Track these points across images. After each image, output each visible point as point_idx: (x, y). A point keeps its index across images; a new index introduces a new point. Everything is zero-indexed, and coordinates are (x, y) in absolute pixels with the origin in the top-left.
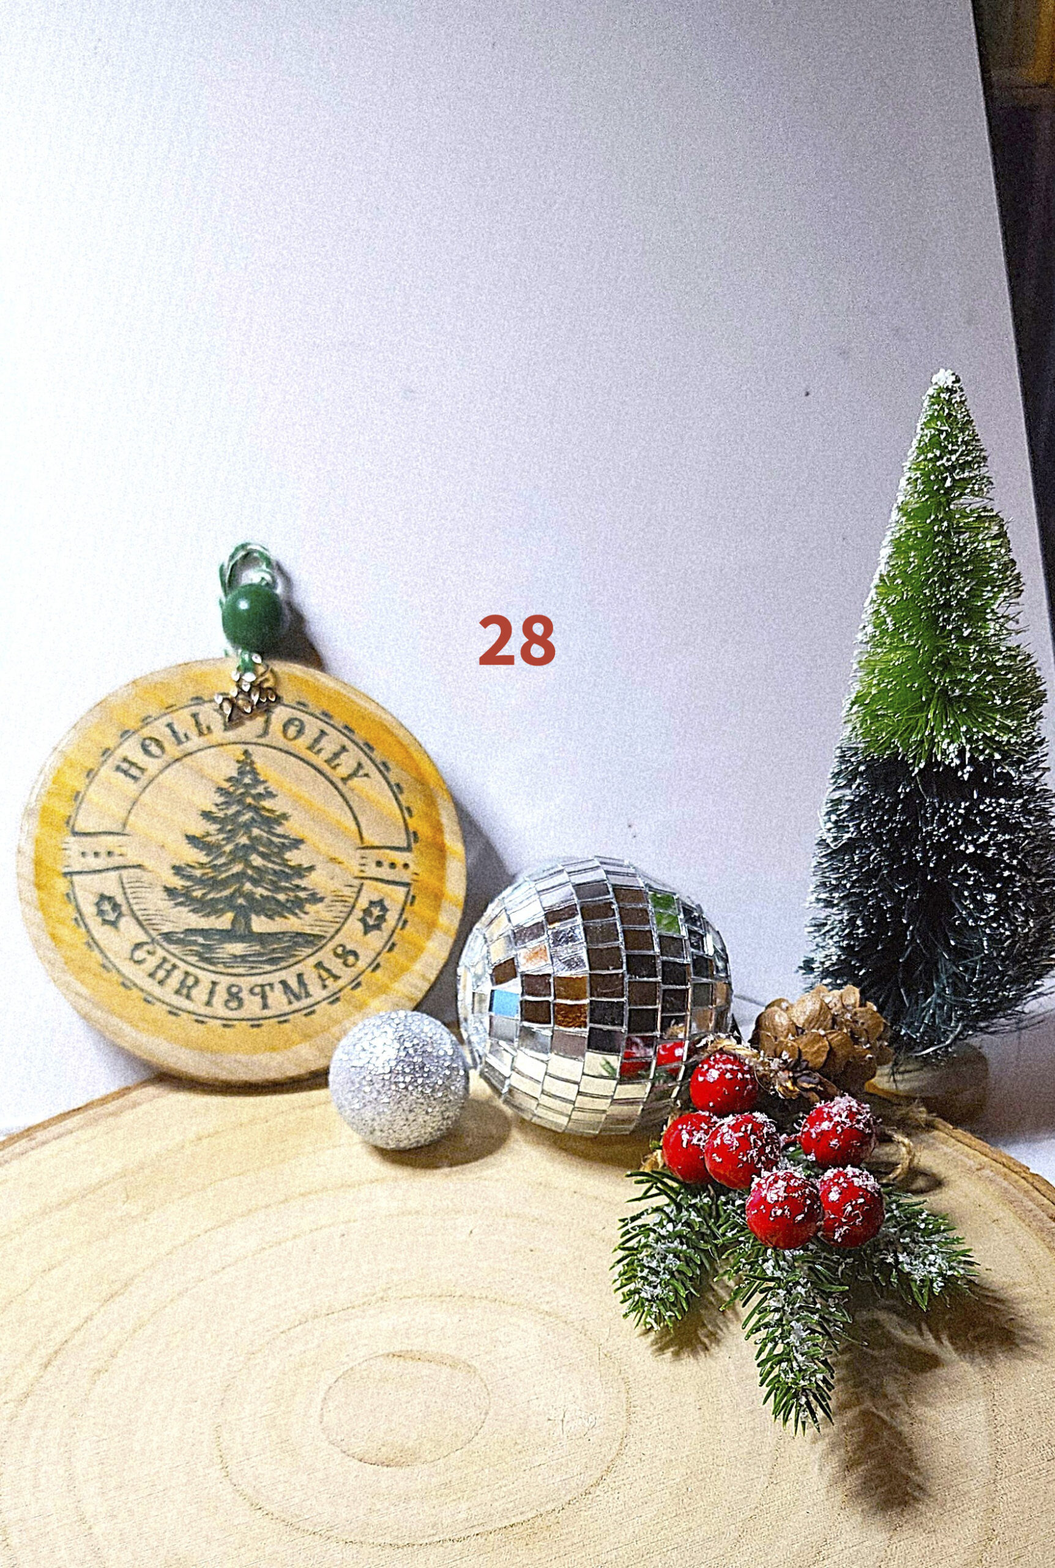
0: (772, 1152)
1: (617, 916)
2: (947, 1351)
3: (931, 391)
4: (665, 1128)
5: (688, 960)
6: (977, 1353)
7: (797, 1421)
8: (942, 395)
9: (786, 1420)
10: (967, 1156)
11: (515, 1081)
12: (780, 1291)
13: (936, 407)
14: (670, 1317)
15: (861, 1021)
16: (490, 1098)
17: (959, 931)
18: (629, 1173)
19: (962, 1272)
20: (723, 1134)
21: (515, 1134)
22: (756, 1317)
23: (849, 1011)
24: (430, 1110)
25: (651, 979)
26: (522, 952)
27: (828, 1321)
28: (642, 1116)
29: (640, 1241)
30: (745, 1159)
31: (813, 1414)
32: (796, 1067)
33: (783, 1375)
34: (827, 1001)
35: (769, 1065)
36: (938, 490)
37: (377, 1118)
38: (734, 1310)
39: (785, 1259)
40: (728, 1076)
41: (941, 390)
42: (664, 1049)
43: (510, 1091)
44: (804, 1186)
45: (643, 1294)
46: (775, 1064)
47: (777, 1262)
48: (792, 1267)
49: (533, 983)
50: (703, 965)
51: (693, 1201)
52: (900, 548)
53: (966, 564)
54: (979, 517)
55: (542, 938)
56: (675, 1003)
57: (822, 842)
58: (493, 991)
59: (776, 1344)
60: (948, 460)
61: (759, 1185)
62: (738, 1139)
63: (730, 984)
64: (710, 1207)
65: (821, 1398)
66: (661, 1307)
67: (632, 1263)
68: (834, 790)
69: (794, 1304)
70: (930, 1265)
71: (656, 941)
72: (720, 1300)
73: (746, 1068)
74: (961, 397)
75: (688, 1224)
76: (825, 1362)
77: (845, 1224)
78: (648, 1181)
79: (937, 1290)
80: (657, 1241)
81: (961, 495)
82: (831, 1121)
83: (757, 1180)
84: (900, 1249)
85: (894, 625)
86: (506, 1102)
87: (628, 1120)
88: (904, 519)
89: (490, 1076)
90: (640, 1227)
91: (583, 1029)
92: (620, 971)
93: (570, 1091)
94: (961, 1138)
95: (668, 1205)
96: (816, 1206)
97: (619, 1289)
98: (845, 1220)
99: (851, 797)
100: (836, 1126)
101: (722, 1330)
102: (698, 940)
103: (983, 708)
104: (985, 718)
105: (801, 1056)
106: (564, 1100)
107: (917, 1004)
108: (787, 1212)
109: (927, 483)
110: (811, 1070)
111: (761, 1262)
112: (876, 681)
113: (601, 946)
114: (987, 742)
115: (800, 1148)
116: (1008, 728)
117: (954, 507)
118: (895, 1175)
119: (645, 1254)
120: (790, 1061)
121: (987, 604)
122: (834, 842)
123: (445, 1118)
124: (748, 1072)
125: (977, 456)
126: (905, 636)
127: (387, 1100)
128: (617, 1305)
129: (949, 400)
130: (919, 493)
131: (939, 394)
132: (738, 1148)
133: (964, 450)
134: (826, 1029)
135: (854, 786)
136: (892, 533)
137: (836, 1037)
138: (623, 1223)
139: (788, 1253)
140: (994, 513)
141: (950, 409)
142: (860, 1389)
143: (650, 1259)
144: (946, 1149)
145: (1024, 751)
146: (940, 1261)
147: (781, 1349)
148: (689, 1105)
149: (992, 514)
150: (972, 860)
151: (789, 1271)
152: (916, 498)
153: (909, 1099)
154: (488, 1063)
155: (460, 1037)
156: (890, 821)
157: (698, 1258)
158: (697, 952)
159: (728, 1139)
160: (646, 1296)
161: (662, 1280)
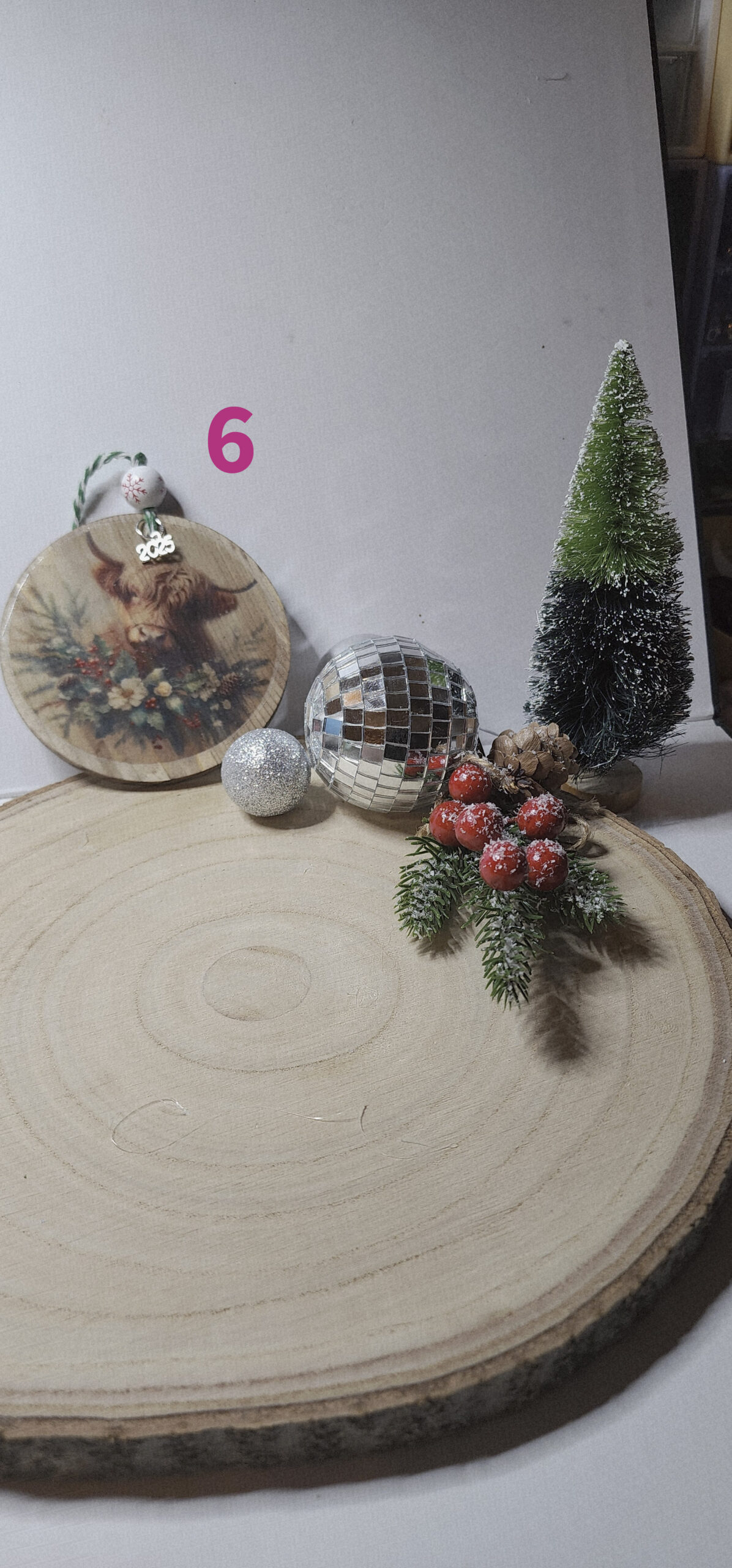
0: (497, 828)
1: (406, 675)
2: (606, 960)
3: (614, 353)
4: (432, 810)
5: (450, 704)
6: (624, 962)
7: (506, 1000)
8: (620, 356)
9: (499, 1000)
10: (624, 835)
11: (338, 776)
12: (499, 917)
13: (616, 363)
14: (429, 931)
15: (560, 746)
16: (323, 787)
17: (621, 691)
18: (408, 837)
19: (615, 909)
20: (467, 816)
21: (338, 810)
22: (484, 933)
23: (552, 739)
24: (284, 793)
25: (426, 715)
26: (345, 695)
27: (530, 938)
28: (418, 802)
29: (412, 881)
30: (480, 832)
32: (517, 774)
33: (498, 972)
34: (538, 733)
35: (499, 772)
36: (615, 414)
37: (251, 796)
38: (470, 927)
39: (503, 897)
40: (473, 778)
41: (620, 352)
42: (434, 759)
43: (335, 783)
44: (516, 851)
45: (413, 916)
46: (503, 772)
47: (499, 898)
49: (352, 715)
50: (460, 707)
51: (448, 857)
52: (591, 449)
53: (630, 461)
54: (640, 433)
55: (358, 687)
56: (441, 733)
57: (538, 631)
58: (325, 718)
59: (495, 952)
60: (622, 396)
61: (488, 849)
62: (477, 819)
63: (476, 721)
64: (457, 861)
65: (523, 987)
66: (424, 925)
67: (406, 895)
68: (547, 598)
69: (508, 926)
70: (596, 904)
71: (430, 691)
72: (463, 922)
73: (484, 774)
74: (632, 357)
75: (444, 872)
76: (526, 964)
77: (542, 876)
78: (420, 844)
79: (599, 920)
80: (424, 882)
81: (630, 418)
82: (537, 809)
83: (487, 846)
84: (577, 893)
85: (584, 497)
86: (331, 789)
87: (410, 804)
88: (593, 431)
89: (323, 773)
90: (413, 872)
91: (381, 745)
92: (407, 709)
93: (372, 784)
94: (621, 823)
95: (432, 859)
96: (523, 864)
97: (398, 911)
98: (542, 874)
99: (554, 603)
100: (539, 813)
101: (463, 941)
102: (456, 691)
103: (638, 552)
104: (639, 558)
105: (520, 767)
106: (369, 789)
107: (592, 735)
108: (505, 867)
109: (608, 410)
110: (525, 776)
111: (488, 898)
112: (571, 532)
113: (395, 693)
114: (639, 574)
115: (517, 826)
116: (653, 565)
117: (624, 426)
118: (575, 846)
119: (415, 890)
120: (512, 770)
121: (643, 487)
122: (543, 630)
123: (293, 799)
124: (485, 776)
125: (640, 393)
126: (591, 504)
127: (257, 786)
128: (396, 922)
129: (623, 359)
130: (603, 415)
131: (618, 355)
132: (475, 825)
133: (632, 391)
134: (536, 750)
135: (556, 596)
136: (586, 439)
137: (543, 755)
138: (402, 870)
139: (505, 893)
140: (651, 430)
141: (624, 364)
142: (548, 982)
143: (418, 893)
144: (610, 829)
145: (664, 580)
146: (601, 902)
147: (498, 955)
148: (447, 796)
149: (649, 430)
150: (627, 647)
151: (505, 905)
152: (601, 418)
153: (587, 795)
154: (320, 763)
155: (304, 746)
156: (577, 619)
157: (449, 894)
158: (456, 699)
159: (470, 819)
160: (415, 917)
161: (425, 907)
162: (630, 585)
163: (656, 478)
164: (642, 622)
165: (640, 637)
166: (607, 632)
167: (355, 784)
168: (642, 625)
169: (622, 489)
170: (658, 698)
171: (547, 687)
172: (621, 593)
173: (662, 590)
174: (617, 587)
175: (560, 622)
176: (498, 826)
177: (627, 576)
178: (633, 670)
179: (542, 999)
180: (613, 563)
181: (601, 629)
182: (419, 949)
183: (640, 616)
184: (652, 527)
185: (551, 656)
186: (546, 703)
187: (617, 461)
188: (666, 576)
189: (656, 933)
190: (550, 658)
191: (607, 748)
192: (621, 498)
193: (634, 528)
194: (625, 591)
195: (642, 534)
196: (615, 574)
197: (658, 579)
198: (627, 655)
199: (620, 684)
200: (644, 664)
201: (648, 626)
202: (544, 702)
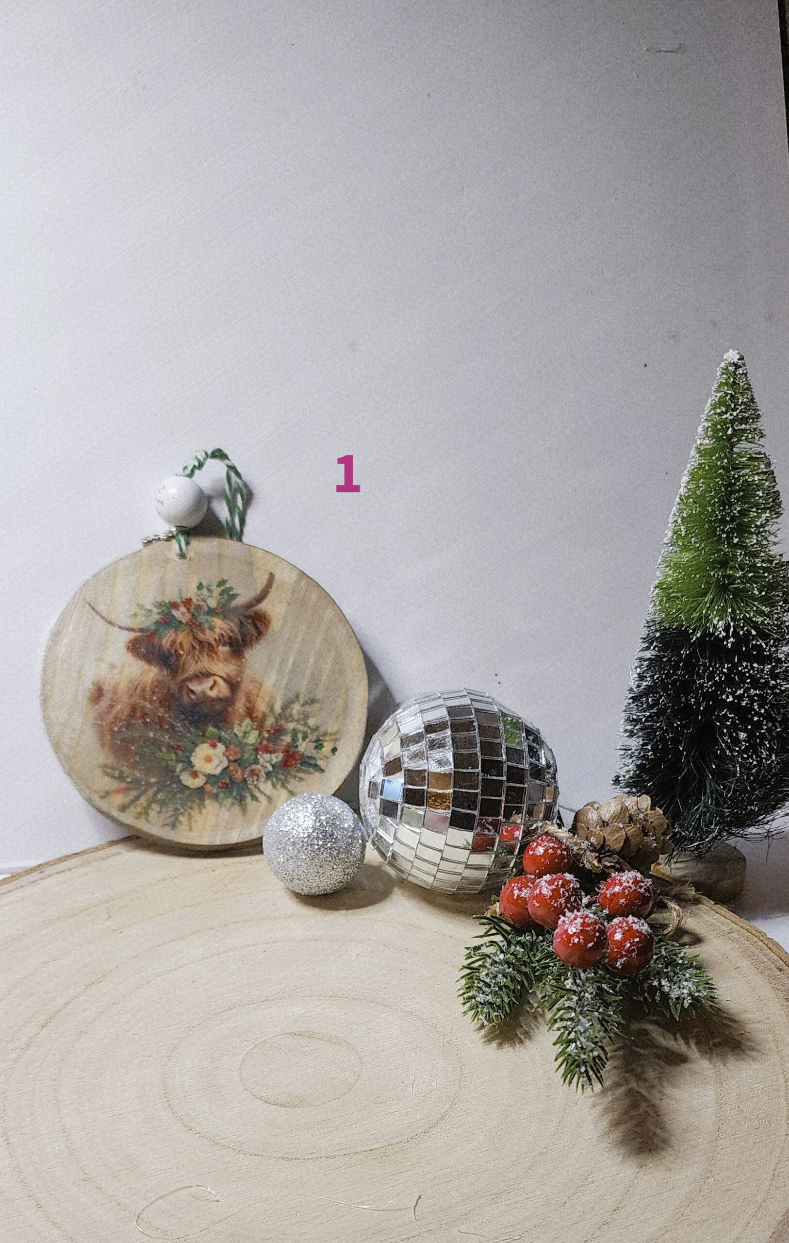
0: (575, 901)
1: (477, 731)
2: (693, 1052)
3: (723, 365)
4: (503, 889)
5: (527, 767)
6: (714, 1055)
7: (577, 1084)
8: (730, 368)
9: (570, 1082)
10: (722, 923)
11: (397, 848)
12: (574, 997)
13: (725, 376)
14: (496, 1017)
15: (651, 820)
16: (379, 864)
17: (722, 758)
18: (474, 916)
19: (705, 994)
20: (541, 887)
21: (396, 890)
23: (642, 812)
24: (335, 867)
25: (499, 778)
26: (406, 754)
27: (607, 1022)
28: (487, 879)
29: (479, 964)
30: (556, 905)
31: (590, 1079)
32: (601, 850)
33: (571, 1052)
34: (627, 805)
35: (581, 846)
36: (723, 436)
37: (296, 870)
38: (541, 1015)
39: (580, 979)
40: (550, 851)
41: (730, 364)
42: (507, 831)
43: (394, 856)
44: (596, 925)
45: (478, 999)
46: (585, 846)
47: (575, 980)
48: (585, 984)
49: (413, 776)
50: (537, 772)
51: (519, 938)
52: (693, 476)
53: (738, 491)
54: (752, 459)
55: (421, 743)
56: (516, 797)
57: (631, 690)
58: (384, 780)
60: (731, 415)
61: (564, 922)
62: (553, 891)
63: (556, 788)
66: (490, 1009)
67: (472, 978)
68: (642, 650)
69: (583, 1007)
70: (683, 988)
71: (504, 751)
72: (533, 1008)
73: (563, 847)
74: (743, 371)
75: (514, 954)
76: (602, 1048)
77: (625, 956)
78: (489, 924)
79: (686, 1005)
80: (492, 965)
81: (739, 440)
82: (620, 886)
83: (562, 918)
84: (663, 978)
85: (686, 532)
86: (391, 864)
87: (477, 882)
88: (698, 456)
89: (380, 845)
90: (480, 955)
91: (447, 811)
92: (476, 771)
93: (436, 857)
94: (719, 910)
95: (502, 941)
96: (602, 938)
97: (461, 995)
98: (624, 953)
99: (650, 656)
100: (624, 889)
101: (533, 1029)
102: (534, 753)
103: (746, 597)
104: (747, 604)
105: (604, 842)
106: (432, 863)
107: (689, 810)
108: (581, 940)
109: (716, 431)
110: (611, 853)
111: (563, 979)
112: (670, 572)
113: (463, 751)
114: (748, 623)
115: (598, 905)
116: (763, 612)
117: (732, 450)
118: (664, 931)
119: (482, 973)
120: (596, 844)
121: (752, 521)
122: (636, 688)
123: (345, 874)
124: (565, 850)
125: (750, 413)
126: (693, 539)
127: (304, 857)
128: (458, 1007)
129: (734, 372)
130: (709, 437)
131: (728, 367)
132: (551, 897)
133: (741, 410)
134: (623, 824)
135: (652, 648)
136: (689, 465)
137: (632, 829)
138: (467, 951)
139: (583, 975)
140: (763, 457)
141: (734, 378)
142: (628, 1075)
143: (485, 976)
144: (707, 918)
145: (774, 630)
146: (690, 985)
147: (572, 1036)
148: (521, 872)
149: (761, 456)
150: (731, 707)
151: (581, 987)
152: (707, 441)
153: (681, 881)
154: (377, 834)
155: (359, 814)
156: (674, 674)
157: (519, 978)
158: (533, 760)
159: (545, 891)
160: (479, 1000)
161: (492, 990)
162: (735, 633)
163: (768, 511)
164: (748, 678)
165: (746, 695)
166: (708, 688)
167: (416, 857)
168: (748, 681)
169: (728, 523)
170: (764, 767)
171: (640, 753)
172: (725, 643)
173: (772, 641)
174: (721, 636)
175: (655, 677)
176: (575, 899)
177: (732, 624)
178: (737, 734)
179: (621, 1090)
180: (716, 608)
181: (702, 685)
182: (485, 1037)
183: (746, 670)
184: (761, 568)
185: (644, 717)
186: (637, 772)
187: (723, 489)
188: (777, 626)
189: (750, 1027)
190: (643, 720)
191: (707, 825)
193: (742, 568)
194: (729, 641)
195: (750, 575)
196: (719, 621)
197: (768, 629)
198: (730, 716)
199: (723, 751)
200: (749, 727)
201: (755, 683)
202: (635, 771)
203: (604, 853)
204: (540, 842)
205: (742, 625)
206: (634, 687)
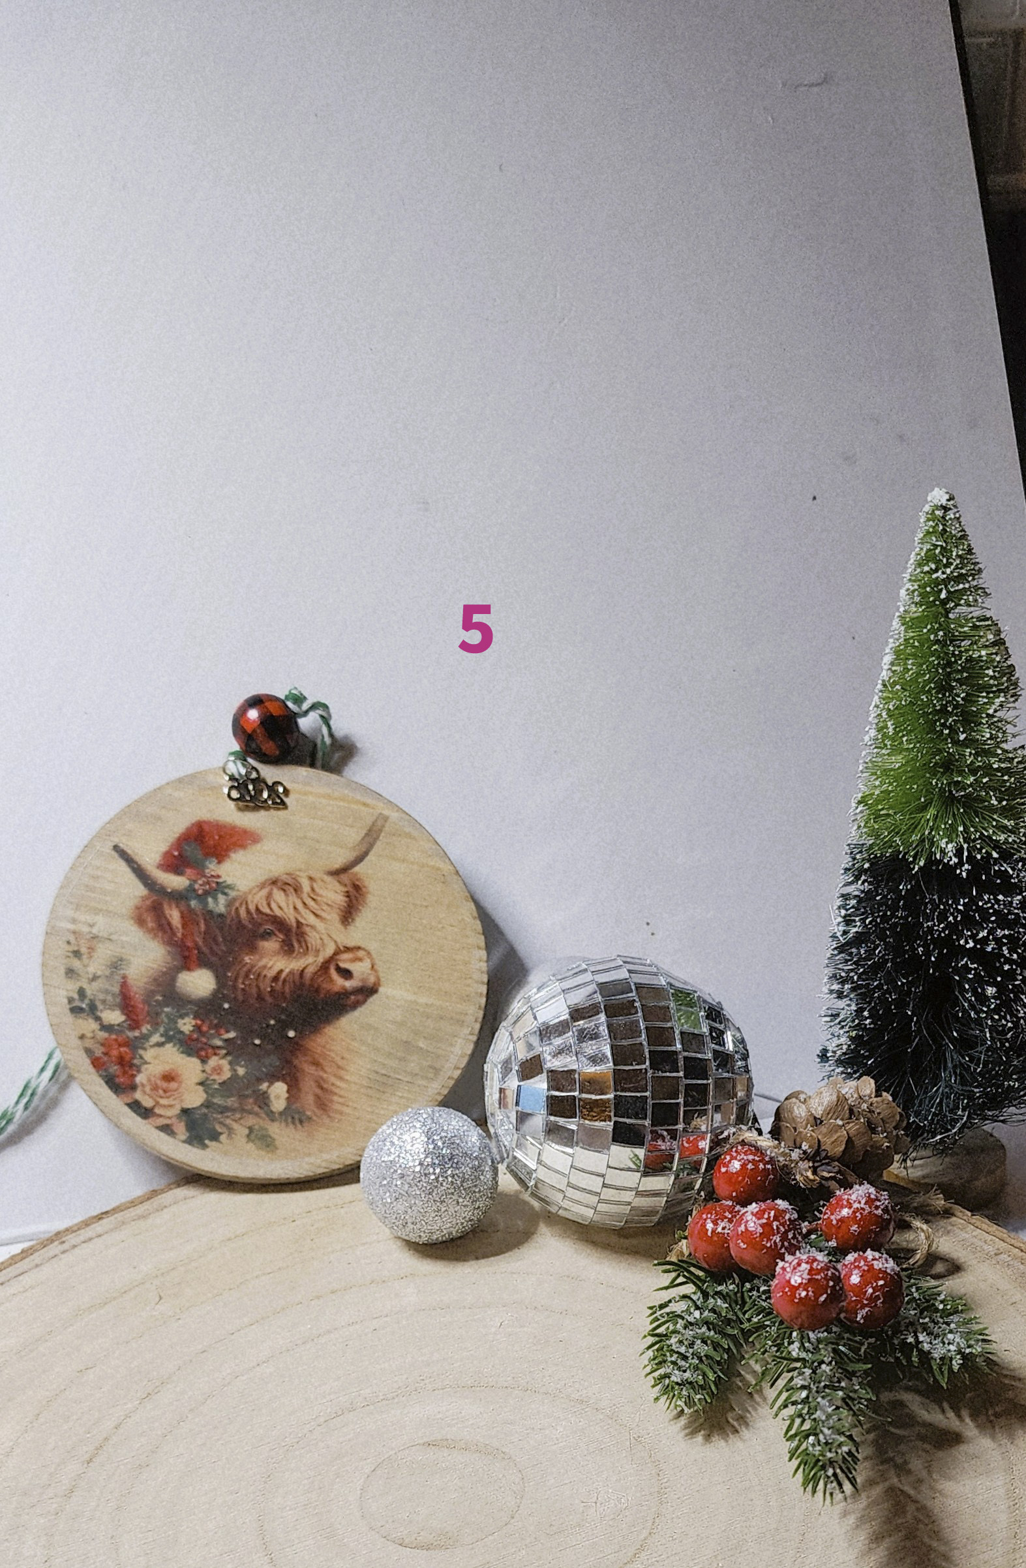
0: (794, 1237)
1: (640, 1014)
2: (969, 1428)
3: (927, 508)
4: (690, 1219)
5: (710, 1056)
6: (998, 1430)
7: (825, 1493)
8: (937, 513)
9: (814, 1491)
10: (985, 1242)
11: (542, 1174)
12: (806, 1370)
13: (931, 523)
14: (699, 1399)
15: (879, 1111)
16: (517, 1193)
17: (966, 1022)
18: (656, 1262)
19: (979, 1350)
20: (747, 1221)
21: (543, 1228)
22: (785, 1395)
23: (866, 1102)
25: (674, 1074)
26: (547, 1050)
27: (853, 1399)
28: (666, 1208)
29: (668, 1328)
30: (768, 1245)
31: (840, 1485)
32: (817, 1157)
33: (811, 1449)
34: (843, 1092)
35: (789, 1156)
36: (934, 601)
37: (409, 1210)
38: (760, 1392)
39: (809, 1341)
40: (750, 1166)
41: (937, 507)
42: (688, 1142)
43: (536, 1186)
44: (826, 1269)
45: (673, 1378)
46: (795, 1155)
47: (803, 1344)
48: (816, 1349)
49: (558, 1079)
50: (724, 1059)
51: (719, 1288)
52: (901, 655)
53: (962, 671)
54: (975, 627)
55: (567, 1035)
56: (698, 1099)
57: (834, 937)
58: (519, 1087)
59: (804, 1420)
60: (943, 573)
61: (784, 1269)
62: (762, 1226)
63: (750, 1079)
64: (736, 1294)
66: (691, 1391)
67: (662, 1349)
68: (845, 885)
69: (819, 1382)
70: (949, 1344)
71: (677, 1036)
72: (748, 1385)
73: (767, 1159)
74: (955, 514)
75: (713, 1310)
76: (850, 1437)
77: (866, 1305)
78: (675, 1271)
79: (956, 1368)
80: (685, 1328)
81: (957, 605)
82: (850, 1208)
83: (781, 1264)
84: (920, 1330)
85: (894, 729)
86: (533, 1195)
87: (650, 1213)
88: (903, 628)
89: (518, 1171)
90: (668, 1314)
91: (608, 1123)
92: (643, 1067)
93: (595, 1184)
94: (978, 1224)
95: (694, 1293)
96: (838, 1288)
97: (650, 1373)
98: (865, 1302)
99: (857, 893)
100: (854, 1212)
101: (750, 1413)
102: (717, 1036)
103: (981, 808)
104: (984, 818)
105: (820, 1146)
106: (590, 1192)
107: (926, 1092)
108: (810, 1293)
109: (923, 595)
110: (829, 1159)
111: (786, 1344)
112: (877, 783)
113: (625, 1043)
114: (985, 841)
115: (821, 1235)
116: (1005, 827)
117: (949, 618)
118: (911, 1261)
119: (673, 1340)
120: (809, 1151)
121: (983, 709)
122: (842, 936)
123: (473, 1211)
124: (768, 1163)
125: (969, 568)
126: (905, 739)
127: (417, 1192)
129: (943, 517)
130: (916, 604)
131: (933, 511)
132: (761, 1234)
133: (957, 565)
134: (842, 1119)
135: (860, 882)
136: (891, 640)
137: (853, 1127)
138: (651, 1311)
139: (811, 1335)
140: (990, 623)
141: (943, 525)
142: (884, 1467)
143: (678, 1345)
144: (964, 1235)
146: (957, 1340)
147: (807, 1426)
148: (711, 1196)
149: (987, 623)
150: (973, 954)
151: (812, 1353)
152: (913, 608)
153: (923, 1186)
154: (515, 1158)
155: (487, 1131)
156: (893, 915)
157: (725, 1343)
158: (717, 1047)
159: (751, 1226)
160: (676, 1380)
161: (690, 1364)
162: (971, 859)
163: (1002, 694)
164: (993, 914)
165: (991, 937)
166: (940, 932)
167: (569, 1185)
168: (993, 918)
169: (951, 714)
171: (853, 1021)
172: (958, 871)
173: (1020, 864)
174: (951, 863)
175: (867, 922)
176: (794, 1234)
177: (965, 846)
178: (984, 990)
179: (877, 1491)
181: (930, 929)
182: (686, 1428)
183: (989, 905)
184: (998, 770)
185: (856, 973)
186: (852, 1047)
187: (940, 671)
190: (855, 978)
191: (951, 1111)
192: (950, 728)
193: (973, 772)
194: (963, 869)
195: (985, 780)
196: (947, 843)
197: (1014, 849)
198: (973, 966)
199: (964, 1011)
201: (1003, 922)
202: (849, 1046)
203: (820, 1161)
204: (734, 1154)
205: (978, 846)
206: (839, 934)
